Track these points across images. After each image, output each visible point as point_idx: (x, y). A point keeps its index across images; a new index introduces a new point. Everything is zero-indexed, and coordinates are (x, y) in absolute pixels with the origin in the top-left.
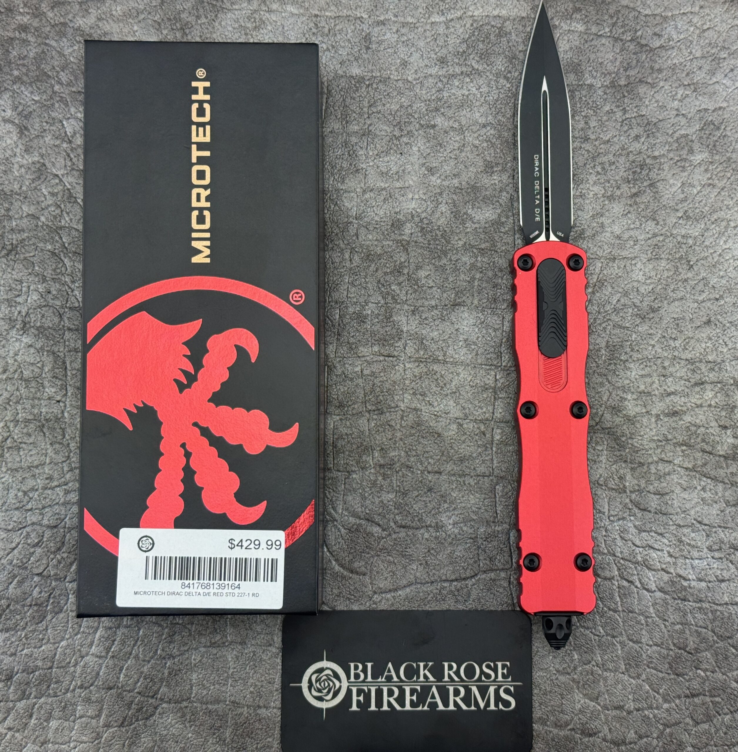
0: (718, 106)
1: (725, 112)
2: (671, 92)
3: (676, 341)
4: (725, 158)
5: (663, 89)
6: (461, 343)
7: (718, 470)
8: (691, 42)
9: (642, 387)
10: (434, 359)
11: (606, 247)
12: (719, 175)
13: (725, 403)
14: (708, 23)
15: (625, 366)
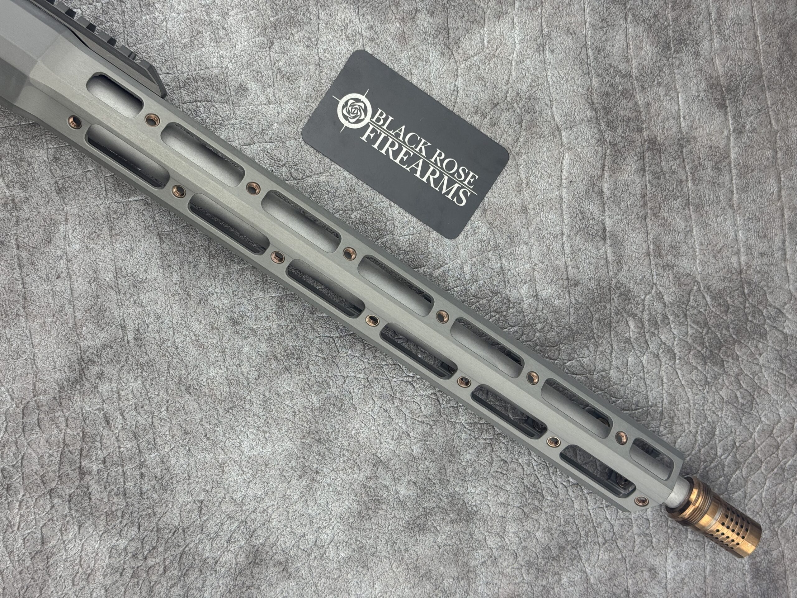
0: (356, 406)
1: (353, 412)
2: (360, 369)
3: (165, 412)
4: (317, 419)
5: (362, 363)
6: (129, 246)
7: (69, 464)
8: (402, 376)
9: (123, 393)
10: (111, 227)
11: (230, 343)
12: (303, 417)
13: (124, 458)
14: (418, 386)
15: (138, 377)
